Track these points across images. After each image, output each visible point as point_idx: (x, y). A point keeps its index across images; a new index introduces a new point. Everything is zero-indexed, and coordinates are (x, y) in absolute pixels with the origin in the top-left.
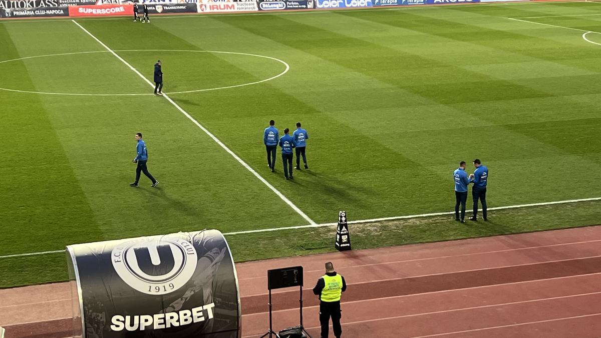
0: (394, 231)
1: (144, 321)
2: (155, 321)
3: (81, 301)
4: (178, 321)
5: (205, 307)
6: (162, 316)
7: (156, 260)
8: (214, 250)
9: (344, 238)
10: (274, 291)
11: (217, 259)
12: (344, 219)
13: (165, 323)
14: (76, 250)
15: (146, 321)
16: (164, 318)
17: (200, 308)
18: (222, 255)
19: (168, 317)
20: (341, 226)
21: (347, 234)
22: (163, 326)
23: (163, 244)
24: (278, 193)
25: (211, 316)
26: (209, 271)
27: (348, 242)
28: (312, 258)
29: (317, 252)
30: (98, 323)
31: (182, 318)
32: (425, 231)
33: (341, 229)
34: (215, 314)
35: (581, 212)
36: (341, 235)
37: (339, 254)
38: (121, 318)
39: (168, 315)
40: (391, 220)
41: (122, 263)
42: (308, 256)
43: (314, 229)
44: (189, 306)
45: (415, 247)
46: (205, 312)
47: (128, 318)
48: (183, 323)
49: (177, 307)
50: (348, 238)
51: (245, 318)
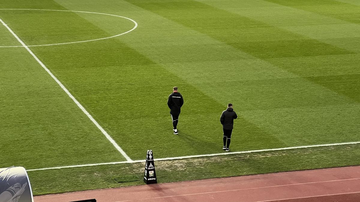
0: (197, 167)
8: (16, 185)
9: (151, 173)
12: (151, 157)
20: (148, 163)
21: (154, 170)
24: (105, 133)
27: (155, 176)
28: (122, 189)
29: (127, 184)
32: (223, 168)
33: (148, 165)
36: (148, 171)
37: (146, 187)
40: (196, 158)
42: (119, 188)
43: (129, 164)
45: (212, 181)
50: (155, 173)
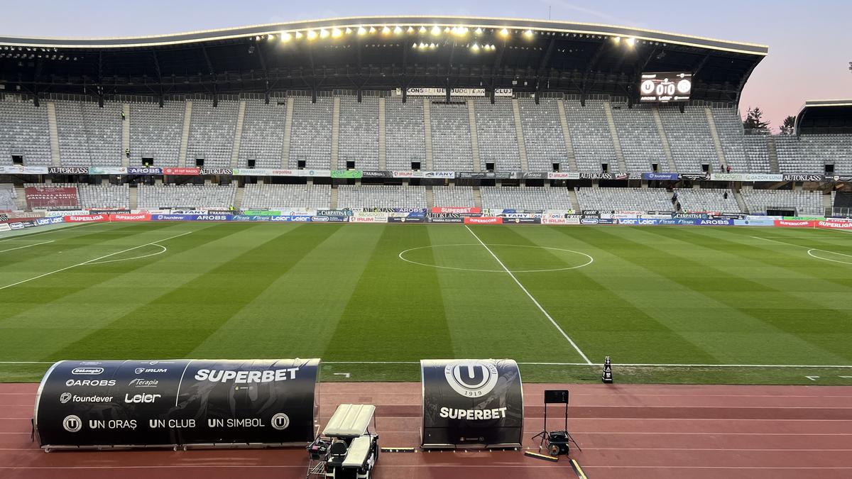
0: (645, 374)
1: (461, 413)
2: (468, 414)
3: (423, 395)
4: (483, 416)
5: (500, 409)
6: (472, 411)
7: (472, 375)
8: (510, 373)
9: (608, 375)
10: (548, 405)
11: (511, 379)
12: (608, 362)
13: (474, 416)
14: (425, 363)
15: (462, 413)
16: (474, 413)
17: (497, 410)
18: (514, 377)
19: (476, 413)
20: (606, 367)
21: (610, 372)
22: (473, 418)
23: (477, 365)
24: (570, 340)
25: (504, 416)
26: (505, 386)
27: (611, 377)
29: (588, 382)
30: (432, 411)
31: (485, 414)
32: (667, 376)
33: (606, 368)
34: (506, 415)
35: (787, 374)
36: (606, 373)
37: (604, 385)
38: (447, 410)
39: (476, 412)
40: (644, 366)
41: (451, 375)
42: (581, 384)
43: (589, 367)
44: (490, 407)
45: (658, 386)
46: (500, 412)
47: (451, 410)
48: (485, 418)
49: (483, 407)
50: (611, 376)
51: (525, 419)
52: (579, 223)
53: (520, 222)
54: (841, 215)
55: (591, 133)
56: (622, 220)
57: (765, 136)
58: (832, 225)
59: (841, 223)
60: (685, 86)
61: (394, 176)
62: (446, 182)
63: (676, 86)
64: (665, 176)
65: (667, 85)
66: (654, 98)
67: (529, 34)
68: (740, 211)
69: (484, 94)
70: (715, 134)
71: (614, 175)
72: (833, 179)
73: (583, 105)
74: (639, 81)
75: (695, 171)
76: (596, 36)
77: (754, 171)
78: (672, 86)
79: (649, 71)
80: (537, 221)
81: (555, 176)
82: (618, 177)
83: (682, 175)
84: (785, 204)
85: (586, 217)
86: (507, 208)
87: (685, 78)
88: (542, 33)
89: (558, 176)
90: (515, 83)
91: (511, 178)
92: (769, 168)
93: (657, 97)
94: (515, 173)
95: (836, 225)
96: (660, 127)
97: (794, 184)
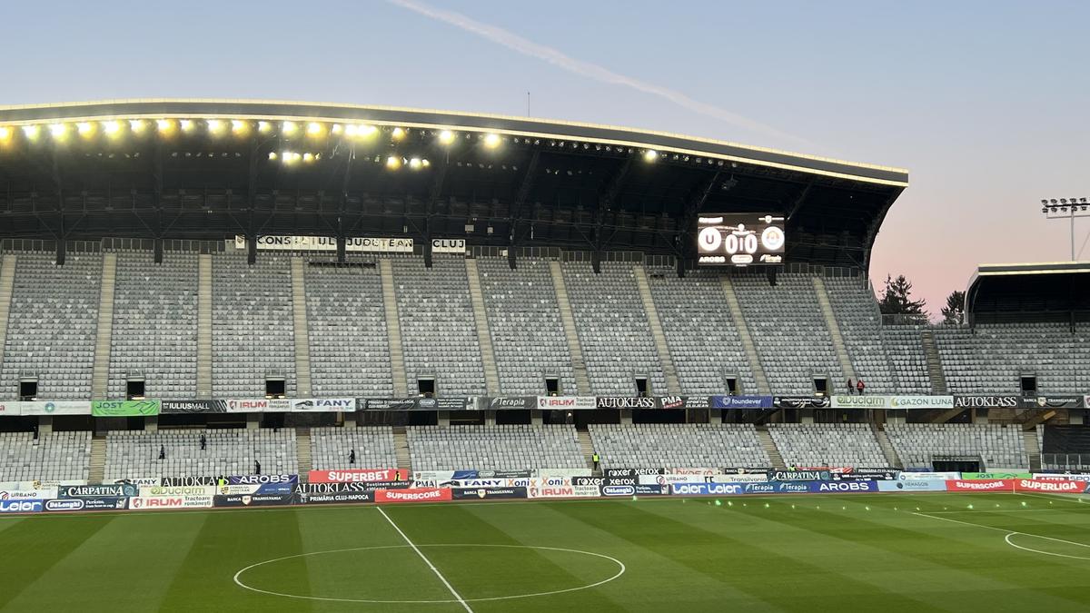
52: (599, 495)
53: (487, 496)
54: (1056, 467)
55: (613, 323)
56: (678, 486)
57: (917, 327)
58: (1043, 486)
59: (1058, 483)
60: (774, 238)
61: (229, 410)
62: (339, 419)
63: (759, 237)
64: (750, 402)
65: (744, 237)
66: (722, 259)
67: (492, 141)
68: (886, 465)
69: (411, 249)
70: (832, 324)
71: (658, 400)
72: (1037, 403)
73: (597, 271)
74: (694, 230)
75: (802, 392)
76: (614, 147)
77: (904, 389)
78: (751, 237)
79: (711, 211)
80: (520, 492)
81: (552, 403)
82: (667, 403)
83: (780, 398)
84: (962, 449)
85: (612, 482)
86: (461, 469)
87: (774, 224)
88: (516, 140)
89: (558, 403)
90: (469, 228)
91: (468, 408)
92: (929, 384)
93: (728, 257)
94: (475, 399)
95: (1050, 487)
96: (736, 311)
97: (974, 412)
